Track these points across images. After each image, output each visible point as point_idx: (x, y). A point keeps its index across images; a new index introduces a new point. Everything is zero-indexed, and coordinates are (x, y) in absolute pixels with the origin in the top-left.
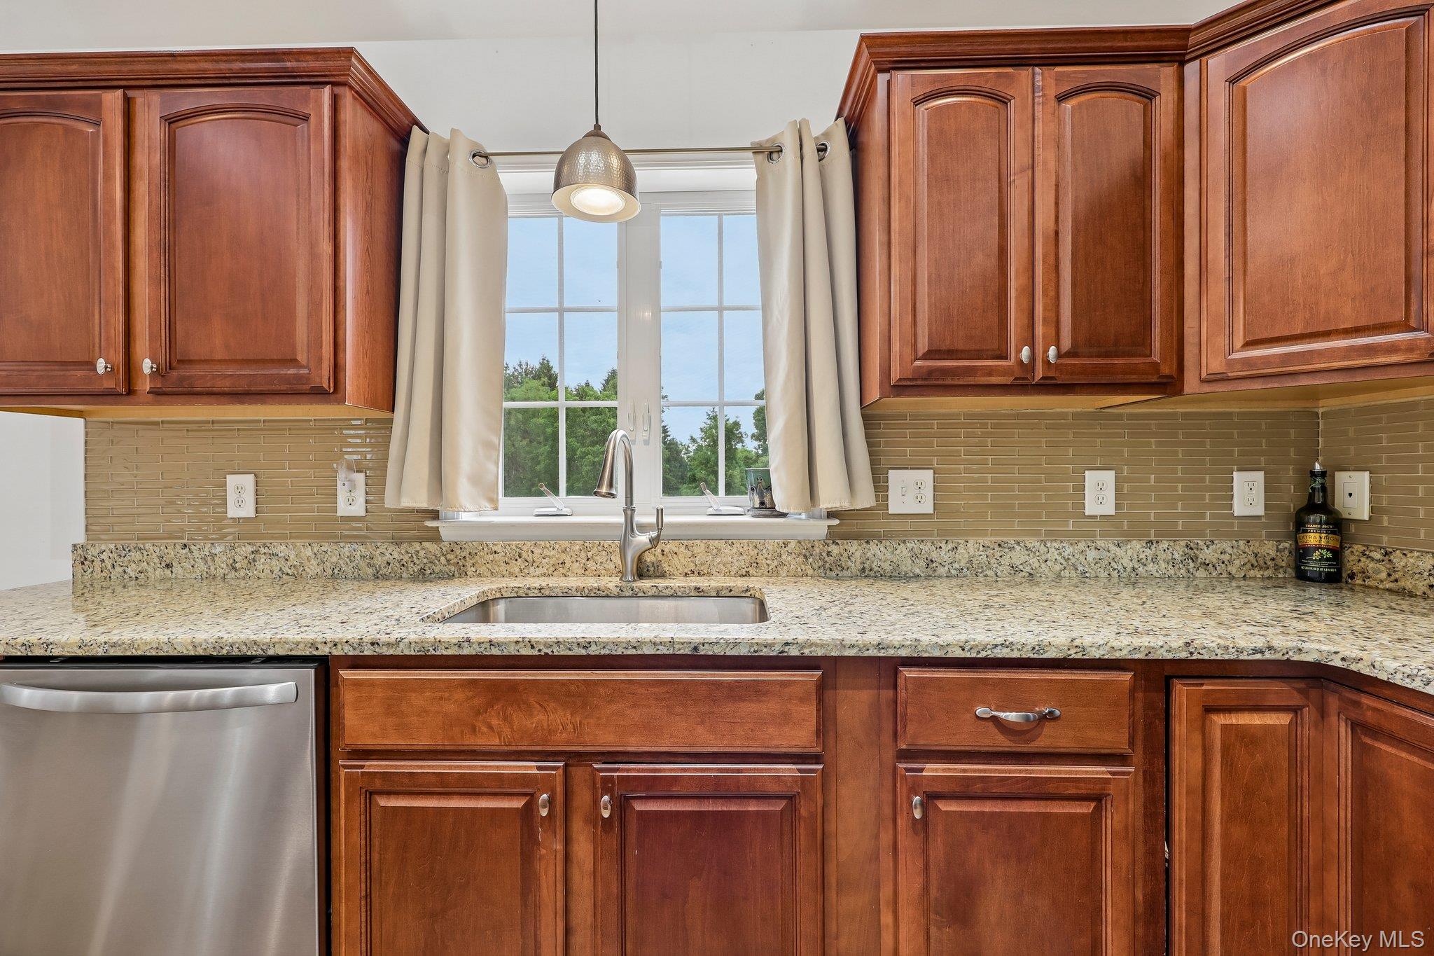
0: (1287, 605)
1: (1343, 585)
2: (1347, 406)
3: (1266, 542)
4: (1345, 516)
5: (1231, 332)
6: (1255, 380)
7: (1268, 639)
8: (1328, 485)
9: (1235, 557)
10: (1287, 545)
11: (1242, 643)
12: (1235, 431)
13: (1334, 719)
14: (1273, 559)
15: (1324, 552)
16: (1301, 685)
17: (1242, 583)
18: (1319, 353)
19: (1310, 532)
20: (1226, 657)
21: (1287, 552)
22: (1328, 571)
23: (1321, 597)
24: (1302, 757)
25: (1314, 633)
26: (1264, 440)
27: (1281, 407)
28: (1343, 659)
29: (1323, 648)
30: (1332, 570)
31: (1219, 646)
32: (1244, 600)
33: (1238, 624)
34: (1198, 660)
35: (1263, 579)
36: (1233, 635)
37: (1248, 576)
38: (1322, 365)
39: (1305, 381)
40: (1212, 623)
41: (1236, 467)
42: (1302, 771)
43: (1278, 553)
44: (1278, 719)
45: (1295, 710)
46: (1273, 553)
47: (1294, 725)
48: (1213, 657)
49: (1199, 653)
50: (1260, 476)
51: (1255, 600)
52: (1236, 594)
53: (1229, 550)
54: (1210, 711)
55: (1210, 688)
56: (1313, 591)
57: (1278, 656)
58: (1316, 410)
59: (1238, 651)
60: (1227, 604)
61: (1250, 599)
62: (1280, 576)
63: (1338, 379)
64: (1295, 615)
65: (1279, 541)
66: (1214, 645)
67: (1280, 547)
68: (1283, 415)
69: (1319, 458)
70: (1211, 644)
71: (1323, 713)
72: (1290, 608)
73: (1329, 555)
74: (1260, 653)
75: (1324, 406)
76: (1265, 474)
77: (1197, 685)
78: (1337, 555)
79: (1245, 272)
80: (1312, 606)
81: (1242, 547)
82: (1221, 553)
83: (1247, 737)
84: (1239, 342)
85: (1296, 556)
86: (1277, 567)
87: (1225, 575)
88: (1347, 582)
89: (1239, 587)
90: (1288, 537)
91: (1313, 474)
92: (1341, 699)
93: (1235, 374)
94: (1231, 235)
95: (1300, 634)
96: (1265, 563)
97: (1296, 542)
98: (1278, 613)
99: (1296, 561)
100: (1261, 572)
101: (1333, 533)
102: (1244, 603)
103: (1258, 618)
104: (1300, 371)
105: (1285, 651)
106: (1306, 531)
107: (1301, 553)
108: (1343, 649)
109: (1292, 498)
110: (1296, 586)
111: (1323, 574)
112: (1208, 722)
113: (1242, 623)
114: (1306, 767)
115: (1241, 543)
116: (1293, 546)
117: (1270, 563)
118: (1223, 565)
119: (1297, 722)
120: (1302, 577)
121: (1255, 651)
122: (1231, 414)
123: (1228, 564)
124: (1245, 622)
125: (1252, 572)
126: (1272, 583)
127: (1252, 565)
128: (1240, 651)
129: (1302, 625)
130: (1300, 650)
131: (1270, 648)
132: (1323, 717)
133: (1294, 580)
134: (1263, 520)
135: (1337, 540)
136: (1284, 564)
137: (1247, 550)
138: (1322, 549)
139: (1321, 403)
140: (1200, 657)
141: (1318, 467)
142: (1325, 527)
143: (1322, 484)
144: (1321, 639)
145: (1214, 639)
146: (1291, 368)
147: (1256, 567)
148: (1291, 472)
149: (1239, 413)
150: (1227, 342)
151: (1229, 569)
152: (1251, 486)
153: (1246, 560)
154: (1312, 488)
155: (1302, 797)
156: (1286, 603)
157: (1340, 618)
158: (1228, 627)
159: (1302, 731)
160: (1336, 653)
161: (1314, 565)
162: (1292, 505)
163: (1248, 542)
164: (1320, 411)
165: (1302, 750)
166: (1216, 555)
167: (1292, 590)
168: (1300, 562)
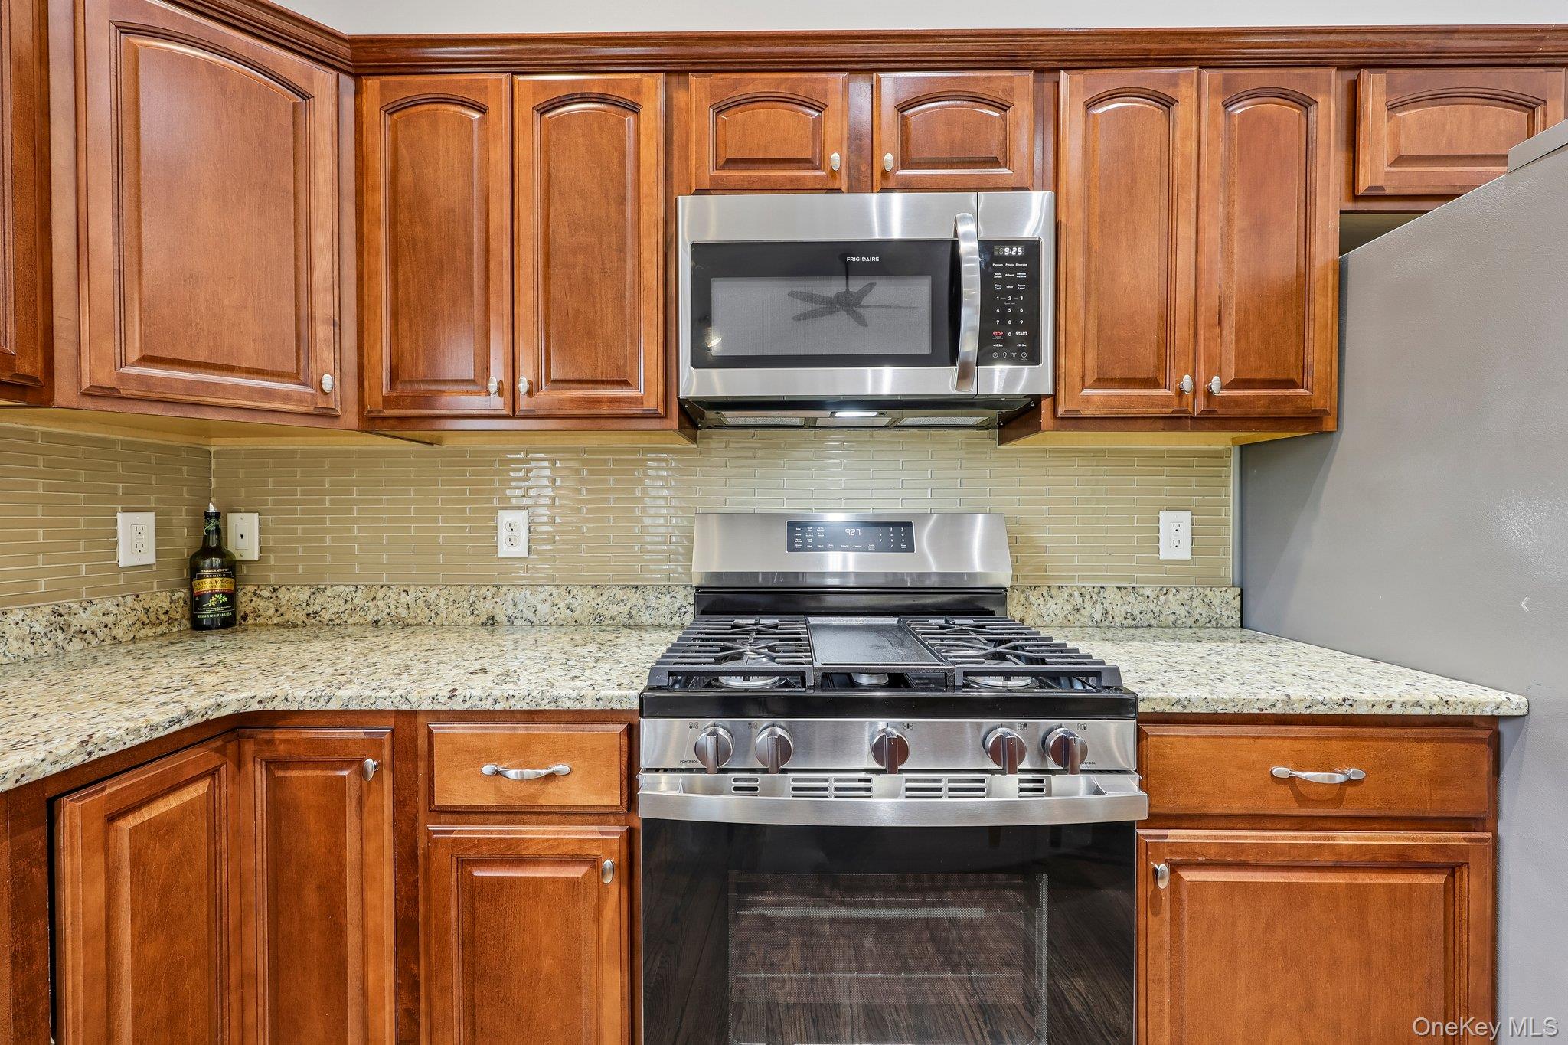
0: (192, 660)
1: (237, 627)
2: (237, 448)
3: (159, 594)
4: (238, 558)
5: (123, 339)
6: (155, 404)
7: (185, 704)
8: (222, 527)
9: (121, 617)
10: (181, 594)
11: (156, 719)
12: (119, 463)
13: (250, 766)
14: (167, 613)
15: (220, 597)
16: (219, 743)
17: (132, 647)
18: (224, 387)
19: (206, 578)
20: (137, 742)
21: (181, 602)
22: (224, 617)
23: (223, 643)
24: (220, 819)
25: (228, 684)
26: (154, 477)
27: (174, 440)
28: (260, 702)
29: (242, 696)
30: (227, 614)
31: (128, 732)
32: (141, 667)
33: (145, 697)
34: (99, 759)
35: (156, 637)
36: (142, 712)
37: (138, 638)
38: (227, 401)
39: (209, 415)
40: (110, 705)
41: (120, 507)
42: (220, 835)
43: (172, 605)
44: (196, 790)
45: (212, 773)
46: (166, 606)
47: (212, 788)
48: (121, 748)
49: (101, 750)
50: (150, 517)
51: (155, 663)
52: (128, 662)
53: (114, 610)
54: (114, 819)
55: (115, 788)
56: (211, 639)
57: (198, 720)
58: (208, 448)
59: (152, 730)
60: (121, 676)
61: (149, 663)
62: (174, 630)
63: (242, 418)
64: (204, 669)
65: (173, 591)
66: (121, 731)
67: (174, 597)
68: (175, 450)
69: (212, 499)
70: (118, 733)
71: (239, 764)
72: (196, 663)
73: (225, 599)
74: (177, 723)
75: (216, 445)
76: (156, 515)
77: (96, 792)
78: (231, 597)
79: (140, 271)
80: (217, 655)
81: (130, 604)
82: (104, 615)
83: (162, 829)
84: (134, 355)
85: (191, 606)
86: (171, 621)
87: (108, 641)
88: (240, 624)
89: (129, 653)
90: (182, 586)
91: (207, 516)
92: (258, 743)
93: (129, 392)
94: (121, 218)
95: (215, 688)
96: (158, 618)
97: (191, 589)
98: (186, 672)
99: (191, 610)
100: (154, 630)
101: (228, 576)
102: (144, 669)
103: (166, 683)
104: (204, 403)
105: (204, 712)
106: (201, 577)
107: (196, 602)
108: (260, 691)
109: (185, 542)
110: (192, 637)
111: (219, 620)
112: (112, 834)
113: (149, 695)
114: (224, 829)
115: (129, 599)
116: (188, 595)
117: (164, 618)
118: (106, 630)
119: (214, 785)
120: (198, 626)
121: (172, 723)
122: (113, 442)
123: (112, 626)
124: (152, 691)
125: (143, 631)
126: (167, 640)
127: (143, 623)
128: (153, 728)
129: (215, 678)
130: (219, 705)
131: (189, 713)
132: (239, 769)
133: (190, 631)
134: (155, 568)
135: (230, 583)
136: (178, 616)
137: (136, 607)
138: (218, 593)
139: (213, 441)
140: (102, 754)
141: (212, 509)
142: (221, 570)
143: (217, 527)
144: (237, 687)
145: (119, 724)
146: (196, 398)
147: (148, 624)
148: (184, 514)
149: (124, 443)
150: (118, 350)
151: (114, 633)
152: (139, 530)
153: (136, 618)
154: (207, 531)
155: (221, 861)
156: (190, 659)
157: (246, 661)
158: (132, 704)
159: (220, 791)
160: (253, 697)
161: (211, 612)
162: (186, 550)
163: (138, 596)
164: (212, 449)
165: (220, 814)
166: (97, 618)
167: (190, 643)
168: (196, 610)
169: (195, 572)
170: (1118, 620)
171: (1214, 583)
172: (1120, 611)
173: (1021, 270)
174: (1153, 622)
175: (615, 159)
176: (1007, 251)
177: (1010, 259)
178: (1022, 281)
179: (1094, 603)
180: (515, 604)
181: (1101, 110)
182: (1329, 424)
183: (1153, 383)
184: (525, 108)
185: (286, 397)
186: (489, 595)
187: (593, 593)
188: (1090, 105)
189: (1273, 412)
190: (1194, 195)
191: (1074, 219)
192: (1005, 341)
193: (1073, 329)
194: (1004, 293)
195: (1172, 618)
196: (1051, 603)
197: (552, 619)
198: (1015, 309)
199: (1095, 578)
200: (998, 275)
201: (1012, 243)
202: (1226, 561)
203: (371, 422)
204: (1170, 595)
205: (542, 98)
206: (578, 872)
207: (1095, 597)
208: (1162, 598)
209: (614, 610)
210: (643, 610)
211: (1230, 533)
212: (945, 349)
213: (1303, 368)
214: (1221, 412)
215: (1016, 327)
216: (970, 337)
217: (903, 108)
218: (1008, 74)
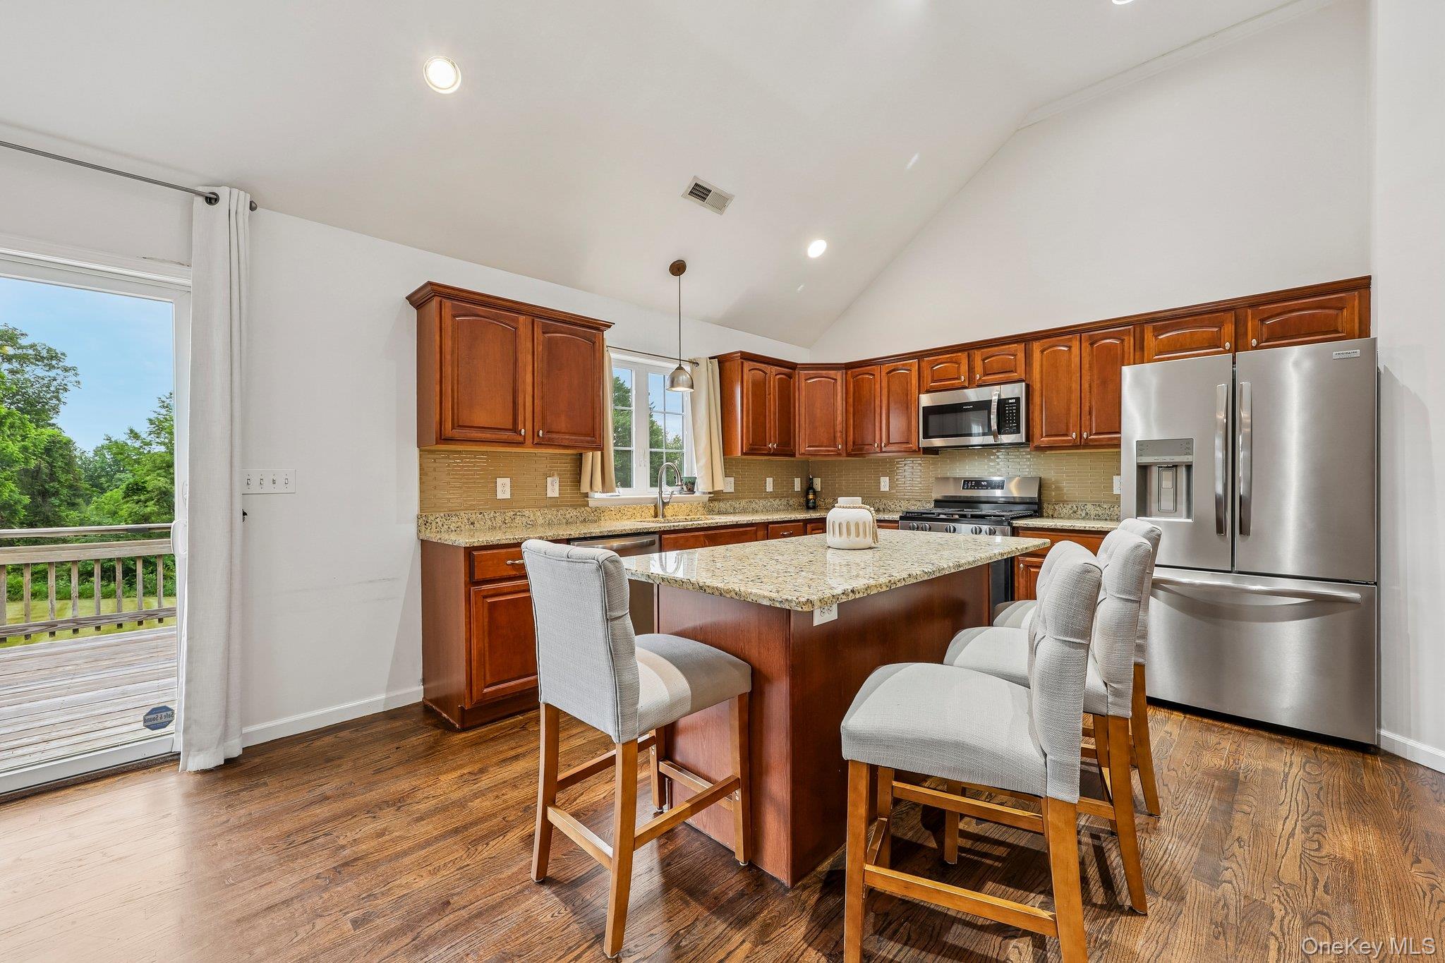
6: (808, 455)
18: (820, 450)
21: (804, 501)
26: (800, 469)
30: (814, 505)
39: (817, 457)
69: (812, 475)
78: (815, 501)
86: (803, 506)
91: (811, 479)
93: (803, 454)
99: (807, 503)
104: (816, 454)
106: (809, 495)
109: (806, 486)
116: (806, 499)
134: (800, 492)
135: (815, 497)
138: (812, 499)
141: (812, 477)
143: (813, 482)
148: (806, 478)
154: (811, 483)
162: (806, 488)
169: (807, 494)
170: (1092, 517)
172: (1093, 513)
173: (1014, 406)
174: (1108, 518)
175: (906, 384)
176: (1010, 401)
177: (1011, 403)
178: (1015, 409)
179: (1082, 510)
181: (1047, 352)
183: (1066, 435)
184: (884, 374)
185: (832, 451)
186: (879, 502)
188: (1044, 350)
190: (1079, 375)
191: (1034, 388)
192: (1006, 426)
193: (1034, 422)
194: (1009, 413)
195: (1116, 517)
196: (1064, 510)
198: (1013, 418)
199: (1084, 501)
200: (1007, 408)
201: (1011, 399)
203: (849, 455)
204: (1115, 508)
205: (887, 370)
207: (1082, 508)
208: (1112, 509)
212: (988, 431)
215: (1013, 423)
216: (994, 427)
217: (984, 360)
218: (1016, 345)
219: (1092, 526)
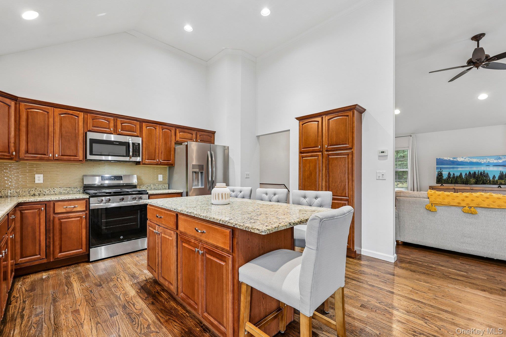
13: (17, 211)
92: (19, 208)
171: (166, 184)
172: (153, 188)
173: (137, 146)
174: (157, 189)
175: (74, 124)
176: (136, 144)
177: (136, 145)
178: (138, 148)
180: (40, 191)
181: (148, 128)
182: (174, 165)
183: (154, 160)
184: (56, 113)
185: (7, 156)
186: (34, 190)
187: (59, 189)
188: (146, 127)
189: (167, 164)
190: (158, 139)
191: (144, 140)
192: (135, 154)
193: (144, 153)
194: (135, 149)
195: (160, 188)
197: (50, 194)
198: (137, 151)
199: (150, 184)
200: (134, 147)
201: (136, 143)
202: (167, 180)
205: (60, 113)
206: (79, 219)
207: (150, 186)
208: (159, 186)
209: (64, 191)
210: (71, 191)
211: (167, 177)
212: (128, 155)
213: (170, 159)
214: (162, 164)
215: (137, 153)
216: (131, 154)
217: (122, 124)
218: (136, 122)
219: (152, 192)
